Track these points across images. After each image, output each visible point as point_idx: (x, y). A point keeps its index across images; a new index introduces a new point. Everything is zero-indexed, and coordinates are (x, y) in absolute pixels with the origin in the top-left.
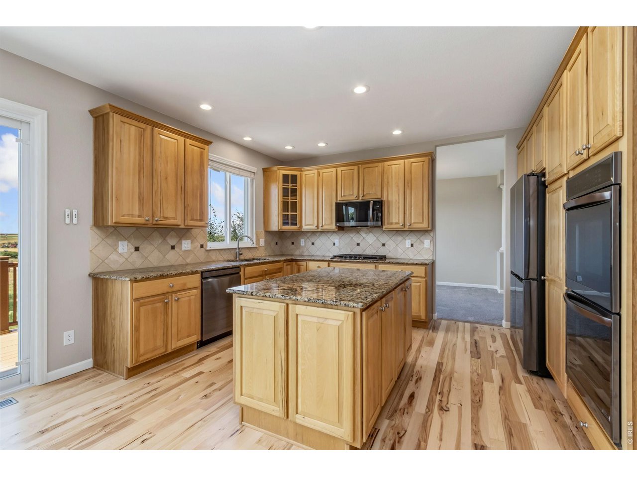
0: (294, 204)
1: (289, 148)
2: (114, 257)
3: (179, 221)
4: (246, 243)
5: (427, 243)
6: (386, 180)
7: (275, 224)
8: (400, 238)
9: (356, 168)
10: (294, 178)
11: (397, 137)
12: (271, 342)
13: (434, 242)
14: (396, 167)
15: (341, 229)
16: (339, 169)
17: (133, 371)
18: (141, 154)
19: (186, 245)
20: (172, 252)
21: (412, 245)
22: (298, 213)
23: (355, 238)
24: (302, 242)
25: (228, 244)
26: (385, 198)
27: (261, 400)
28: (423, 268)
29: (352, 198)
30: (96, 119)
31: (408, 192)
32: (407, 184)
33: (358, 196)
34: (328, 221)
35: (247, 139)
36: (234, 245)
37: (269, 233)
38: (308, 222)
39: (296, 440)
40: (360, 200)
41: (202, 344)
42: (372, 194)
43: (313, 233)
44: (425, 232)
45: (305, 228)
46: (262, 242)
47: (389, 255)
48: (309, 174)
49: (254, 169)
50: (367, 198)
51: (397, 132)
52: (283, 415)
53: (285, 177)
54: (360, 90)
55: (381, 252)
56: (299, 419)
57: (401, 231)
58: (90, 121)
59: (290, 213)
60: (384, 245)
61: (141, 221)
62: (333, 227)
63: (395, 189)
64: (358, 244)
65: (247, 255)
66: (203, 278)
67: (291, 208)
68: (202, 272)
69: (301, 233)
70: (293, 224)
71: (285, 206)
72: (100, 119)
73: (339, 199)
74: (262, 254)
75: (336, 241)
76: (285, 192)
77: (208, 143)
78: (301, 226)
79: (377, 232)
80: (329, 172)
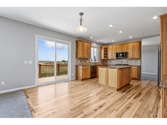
0: (107, 54)
1: (106, 42)
2: (78, 63)
3: (87, 57)
4: (97, 61)
5: (139, 62)
6: (128, 48)
7: (103, 58)
8: (132, 61)
9: (121, 45)
10: (107, 48)
11: (131, 38)
12: (105, 74)
13: (141, 61)
14: (131, 45)
15: (117, 59)
16: (117, 46)
17: (82, 80)
18: (82, 47)
19: (87, 62)
20: (85, 63)
21: (135, 62)
22: (108, 55)
23: (121, 60)
24: (108, 62)
25: (94, 62)
26: (128, 52)
27: (103, 83)
28: (137, 67)
29: (120, 52)
30: (76, 42)
31: (134, 50)
32: (133, 48)
33: (121, 52)
34: (114, 57)
35: (98, 41)
36: (95, 62)
37: (101, 60)
38: (110, 57)
39: (108, 88)
40: (122, 52)
41: (91, 78)
42: (125, 51)
43: (111, 59)
44: (138, 59)
45: (109, 58)
46: (100, 61)
47: (129, 64)
48: (110, 47)
49: (98, 47)
50: (123, 52)
51: (131, 37)
52: (106, 85)
53: (105, 48)
54: (121, 32)
55: (127, 64)
56: (109, 85)
57: (132, 59)
58: (75, 42)
59: (106, 55)
60: (128, 62)
61: (82, 57)
62: (116, 58)
63: (130, 50)
64: (121, 62)
65: (97, 64)
66: (91, 67)
67: (106, 54)
68: (91, 66)
69: (108, 60)
70: (106, 58)
71: (105, 54)
72: (77, 42)
73: (117, 52)
74: (100, 64)
75: (116, 61)
76: (105, 51)
77: (91, 43)
78: (108, 58)
79: (126, 59)
80: (114, 47)
